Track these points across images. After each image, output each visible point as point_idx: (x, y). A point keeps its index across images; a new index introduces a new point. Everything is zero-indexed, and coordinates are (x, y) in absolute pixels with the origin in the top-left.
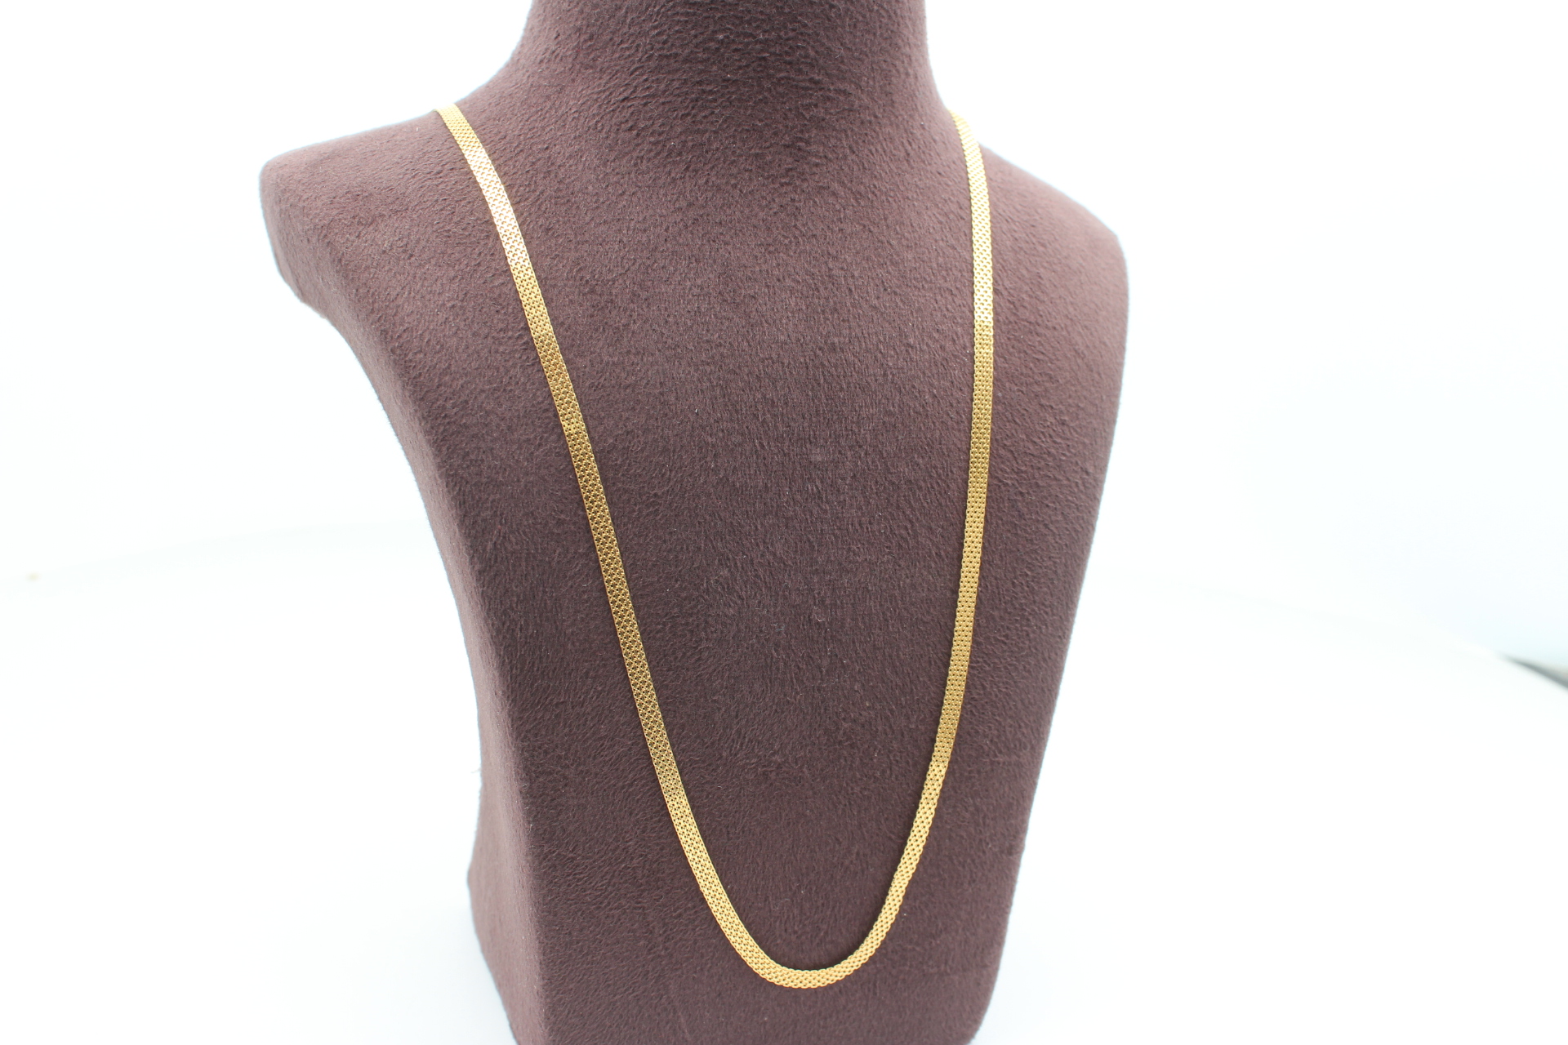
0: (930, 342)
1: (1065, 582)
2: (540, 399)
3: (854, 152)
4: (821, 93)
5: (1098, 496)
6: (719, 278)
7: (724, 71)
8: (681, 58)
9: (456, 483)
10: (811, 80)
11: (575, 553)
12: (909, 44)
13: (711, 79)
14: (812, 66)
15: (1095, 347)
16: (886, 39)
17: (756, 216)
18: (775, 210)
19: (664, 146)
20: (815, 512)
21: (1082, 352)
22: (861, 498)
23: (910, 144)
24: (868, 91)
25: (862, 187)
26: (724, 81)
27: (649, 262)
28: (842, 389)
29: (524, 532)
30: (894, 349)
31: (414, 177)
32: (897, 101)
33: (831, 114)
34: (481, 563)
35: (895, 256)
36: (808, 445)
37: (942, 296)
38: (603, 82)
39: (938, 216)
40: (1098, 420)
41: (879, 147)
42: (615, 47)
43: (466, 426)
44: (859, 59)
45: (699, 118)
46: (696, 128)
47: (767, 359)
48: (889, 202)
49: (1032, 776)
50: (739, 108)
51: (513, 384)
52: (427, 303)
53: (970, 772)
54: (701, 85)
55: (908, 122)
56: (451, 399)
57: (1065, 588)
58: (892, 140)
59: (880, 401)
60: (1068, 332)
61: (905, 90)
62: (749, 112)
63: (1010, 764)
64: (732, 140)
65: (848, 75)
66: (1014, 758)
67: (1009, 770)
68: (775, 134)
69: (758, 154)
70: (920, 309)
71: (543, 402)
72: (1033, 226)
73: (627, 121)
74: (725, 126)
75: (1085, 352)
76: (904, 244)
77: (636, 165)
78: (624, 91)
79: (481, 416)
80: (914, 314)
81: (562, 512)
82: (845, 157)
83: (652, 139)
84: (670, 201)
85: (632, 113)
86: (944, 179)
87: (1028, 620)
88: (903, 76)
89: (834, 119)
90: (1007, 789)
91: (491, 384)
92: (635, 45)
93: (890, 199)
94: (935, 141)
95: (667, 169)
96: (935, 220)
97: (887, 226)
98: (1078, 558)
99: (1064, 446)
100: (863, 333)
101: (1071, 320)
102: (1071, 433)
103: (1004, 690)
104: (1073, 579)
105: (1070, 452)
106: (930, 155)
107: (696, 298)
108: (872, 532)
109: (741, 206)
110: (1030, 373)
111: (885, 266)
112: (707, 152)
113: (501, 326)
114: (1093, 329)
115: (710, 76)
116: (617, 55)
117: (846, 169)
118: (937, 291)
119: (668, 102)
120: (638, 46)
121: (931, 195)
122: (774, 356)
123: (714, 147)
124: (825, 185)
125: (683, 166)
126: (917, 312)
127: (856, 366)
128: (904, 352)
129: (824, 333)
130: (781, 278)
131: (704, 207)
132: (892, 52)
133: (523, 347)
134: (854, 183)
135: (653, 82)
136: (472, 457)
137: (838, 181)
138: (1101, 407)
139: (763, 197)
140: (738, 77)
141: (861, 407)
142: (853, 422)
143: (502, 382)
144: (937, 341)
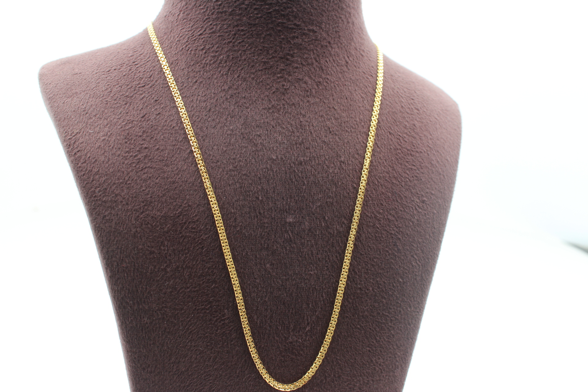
0: (353, 160)
1: (421, 284)
2: (144, 189)
3: (317, 61)
4: (300, 31)
5: (440, 239)
6: (242, 126)
7: (249, 19)
8: (228, 14)
9: (99, 231)
10: (295, 24)
11: (159, 268)
12: (350, 7)
13: (243, 24)
14: (295, 17)
15: (442, 162)
16: (336, 4)
17: (263, 93)
18: (274, 91)
19: (218, 58)
20: (288, 248)
21: (435, 165)
22: (313, 241)
23: (348, 57)
24: (326, 30)
25: (321, 79)
26: (249, 25)
27: (205, 118)
28: (304, 184)
29: (133, 258)
30: (334, 163)
31: (96, 73)
32: (342, 35)
33: (305, 42)
34: (111, 272)
35: (336, 115)
36: (285, 214)
37: (361, 135)
38: (191, 26)
39: (362, 94)
40: (442, 200)
41: (331, 59)
42: (197, 8)
43: (105, 202)
44: (321, 14)
45: (236, 43)
46: (235, 49)
47: (265, 168)
48: (335, 86)
49: (401, 381)
50: (256, 38)
51: (131, 180)
52: (91, 137)
53: (368, 381)
54: (237, 27)
55: (347, 46)
56: (98, 187)
57: (421, 287)
58: (338, 56)
59: (325, 191)
60: (428, 154)
61: (346, 30)
62: (262, 41)
63: (390, 376)
64: (252, 55)
65: (315, 22)
66: (391, 374)
67: (389, 379)
68: (276, 51)
69: (266, 62)
70: (348, 142)
71: (145, 190)
72: (413, 99)
73: (201, 45)
74: (249, 48)
75: (437, 165)
76: (342, 109)
77: (203, 67)
78: (200, 31)
79: (113, 197)
80: (345, 145)
81: (153, 247)
82: (313, 64)
83: (212, 55)
84: (219, 86)
85: (203, 42)
86: (366, 75)
87: (400, 304)
88: (346, 23)
89: (307, 44)
90: (388, 388)
91: (119, 180)
92: (206, 7)
93: (335, 85)
94: (362, 56)
95: (219, 70)
96: (360, 97)
97: (333, 99)
98: (429, 271)
99: (423, 214)
100: (317, 155)
101: (430, 147)
102: (427, 207)
103: (386, 340)
104: (426, 282)
105: (426, 216)
106: (359, 63)
107: (229, 136)
108: (319, 259)
109: (256, 88)
110: (407, 176)
111: (331, 120)
112: (239, 61)
113: (127, 150)
114: (442, 153)
115: (242, 22)
116: (198, 12)
117: (313, 70)
118: (359, 133)
119: (221, 36)
120: (208, 7)
121: (358, 83)
122: (269, 166)
123: (243, 58)
124: (301, 78)
125: (227, 68)
126: (347, 144)
127: (312, 172)
128: (339, 165)
129: (296, 155)
130: (274, 125)
131: (236, 89)
132: (339, 11)
133: (138, 161)
134: (316, 77)
135: (214, 25)
136: (107, 218)
137: (308, 76)
138: (444, 193)
139: (268, 84)
140: (257, 22)
141: (314, 194)
142: (310, 202)
143: (125, 179)
144: (357, 159)
